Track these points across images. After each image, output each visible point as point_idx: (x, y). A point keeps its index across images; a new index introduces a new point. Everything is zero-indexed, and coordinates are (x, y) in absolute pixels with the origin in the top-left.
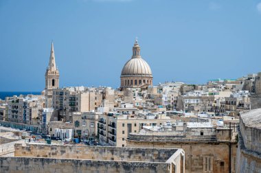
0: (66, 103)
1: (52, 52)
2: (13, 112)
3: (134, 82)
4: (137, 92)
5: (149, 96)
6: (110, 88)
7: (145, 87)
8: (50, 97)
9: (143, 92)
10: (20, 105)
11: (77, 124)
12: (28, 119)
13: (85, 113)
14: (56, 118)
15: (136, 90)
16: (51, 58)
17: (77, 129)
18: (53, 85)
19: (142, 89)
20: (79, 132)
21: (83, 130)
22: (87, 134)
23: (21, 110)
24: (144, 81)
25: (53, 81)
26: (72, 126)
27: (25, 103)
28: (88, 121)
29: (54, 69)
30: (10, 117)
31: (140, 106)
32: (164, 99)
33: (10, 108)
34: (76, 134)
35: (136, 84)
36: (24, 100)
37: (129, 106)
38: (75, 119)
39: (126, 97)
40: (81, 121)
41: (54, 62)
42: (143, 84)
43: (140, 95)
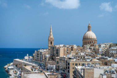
0: (55, 52)
1: (51, 29)
2: (37, 56)
3: (88, 43)
4: (88, 47)
5: (94, 49)
6: (75, 45)
7: (93, 45)
8: (49, 49)
9: (91, 47)
10: (39, 53)
11: (58, 62)
12: (42, 60)
13: (61, 57)
14: (51, 59)
15: (88, 46)
16: (51, 32)
17: (57, 65)
18: (51, 44)
19: (91, 46)
20: (59, 66)
21: (60, 65)
22: (62, 68)
23: (40, 56)
24: (93, 42)
25: (51, 42)
26: (55, 64)
27: (41, 52)
28: (62, 61)
29: (52, 36)
30: (36, 58)
31: (88, 54)
32: (100, 50)
33: (36, 54)
34: (57, 67)
35: (89, 43)
36: (41, 51)
37: (82, 54)
38: (57, 60)
39: (83, 50)
40: (59, 61)
41: (52, 33)
42: (92, 43)
43: (90, 48)
